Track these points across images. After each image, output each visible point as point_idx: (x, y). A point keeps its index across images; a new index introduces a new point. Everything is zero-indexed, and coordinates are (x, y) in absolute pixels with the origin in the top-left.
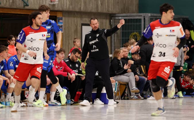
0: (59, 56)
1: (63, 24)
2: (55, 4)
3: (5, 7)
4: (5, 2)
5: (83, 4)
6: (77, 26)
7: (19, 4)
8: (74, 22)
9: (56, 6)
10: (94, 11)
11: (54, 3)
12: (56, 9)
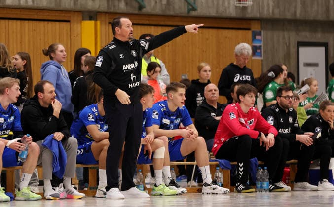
0: (245, 101)
1: (262, 44)
2: (246, 5)
3: (154, 12)
4: (153, 3)
5: (299, 6)
6: (288, 47)
7: (180, 8)
8: (284, 38)
9: (249, 10)
10: (320, 17)
11: (244, 5)
12: (249, 15)
